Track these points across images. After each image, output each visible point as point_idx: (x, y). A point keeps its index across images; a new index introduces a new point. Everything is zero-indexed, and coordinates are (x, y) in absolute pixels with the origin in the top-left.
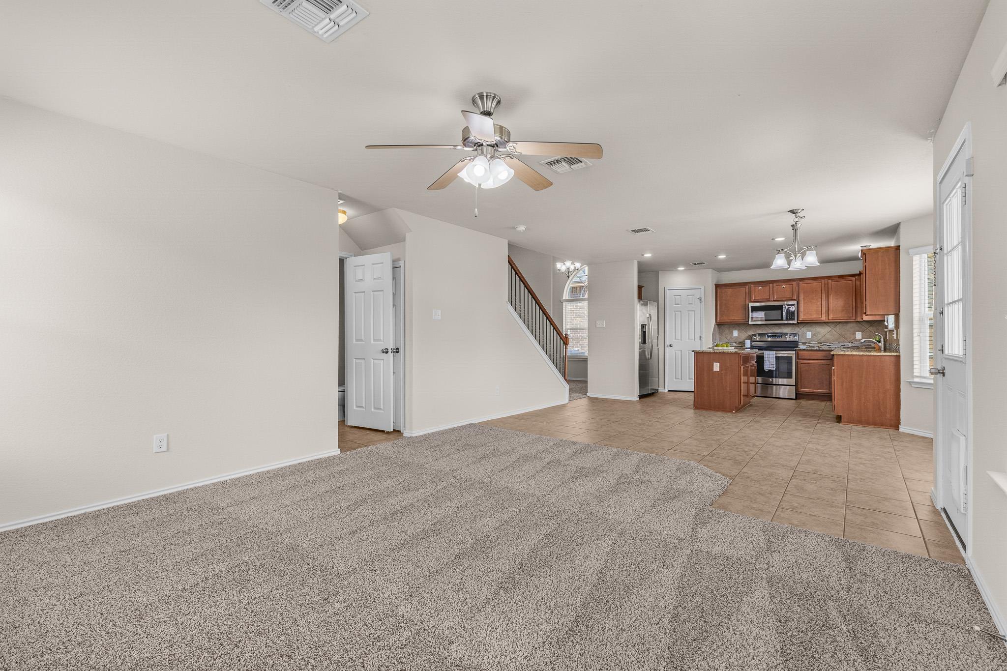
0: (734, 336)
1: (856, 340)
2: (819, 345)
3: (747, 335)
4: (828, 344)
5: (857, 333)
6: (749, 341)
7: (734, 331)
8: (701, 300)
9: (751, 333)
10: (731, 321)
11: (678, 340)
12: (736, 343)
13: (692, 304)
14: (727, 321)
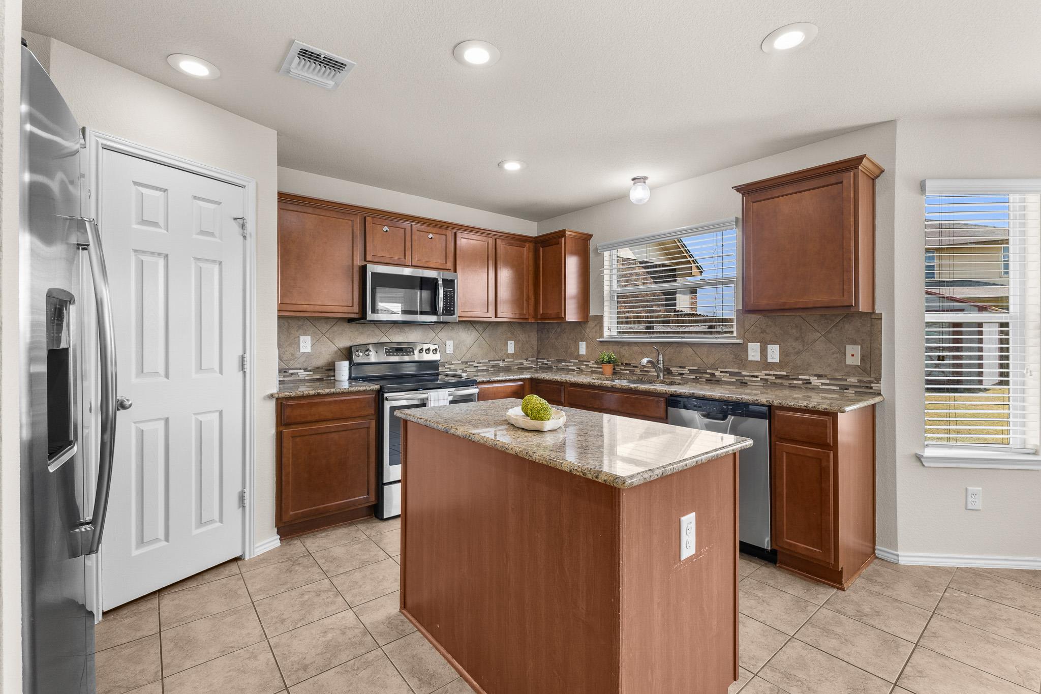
0: (302, 350)
1: (508, 356)
2: (463, 366)
3: (333, 348)
4: (475, 364)
5: (509, 342)
6: (346, 364)
7: (302, 338)
8: (243, 226)
9: (344, 342)
10: (317, 308)
11: (155, 374)
12: (306, 370)
13: (211, 234)
14: (305, 308)
